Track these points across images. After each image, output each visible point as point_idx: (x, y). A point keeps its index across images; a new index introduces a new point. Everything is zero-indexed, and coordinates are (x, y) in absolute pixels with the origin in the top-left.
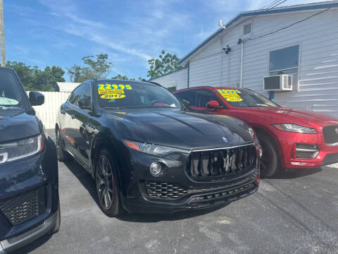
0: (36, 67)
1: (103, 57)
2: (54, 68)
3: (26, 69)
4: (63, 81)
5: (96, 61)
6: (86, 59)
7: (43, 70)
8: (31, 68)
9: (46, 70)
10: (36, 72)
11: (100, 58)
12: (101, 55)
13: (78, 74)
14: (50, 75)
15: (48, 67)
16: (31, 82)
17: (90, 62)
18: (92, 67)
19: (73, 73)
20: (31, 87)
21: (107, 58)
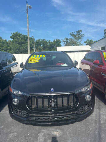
0: (50, 40)
1: (79, 32)
2: (57, 40)
3: (46, 42)
4: (60, 46)
5: (76, 34)
6: (71, 34)
7: (52, 42)
8: (48, 41)
9: (54, 41)
10: (50, 42)
11: (78, 32)
12: (79, 31)
13: (67, 42)
14: (55, 44)
15: (55, 40)
16: (48, 47)
17: (73, 35)
18: (74, 37)
19: (65, 42)
20: (47, 50)
21: (81, 32)
